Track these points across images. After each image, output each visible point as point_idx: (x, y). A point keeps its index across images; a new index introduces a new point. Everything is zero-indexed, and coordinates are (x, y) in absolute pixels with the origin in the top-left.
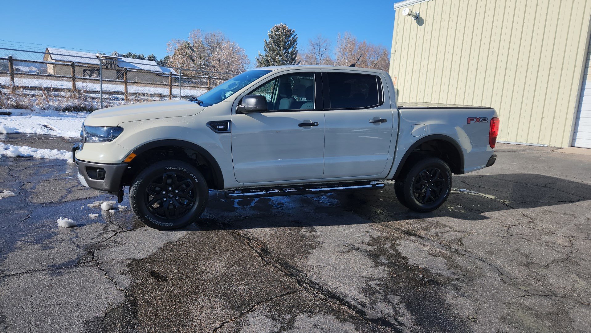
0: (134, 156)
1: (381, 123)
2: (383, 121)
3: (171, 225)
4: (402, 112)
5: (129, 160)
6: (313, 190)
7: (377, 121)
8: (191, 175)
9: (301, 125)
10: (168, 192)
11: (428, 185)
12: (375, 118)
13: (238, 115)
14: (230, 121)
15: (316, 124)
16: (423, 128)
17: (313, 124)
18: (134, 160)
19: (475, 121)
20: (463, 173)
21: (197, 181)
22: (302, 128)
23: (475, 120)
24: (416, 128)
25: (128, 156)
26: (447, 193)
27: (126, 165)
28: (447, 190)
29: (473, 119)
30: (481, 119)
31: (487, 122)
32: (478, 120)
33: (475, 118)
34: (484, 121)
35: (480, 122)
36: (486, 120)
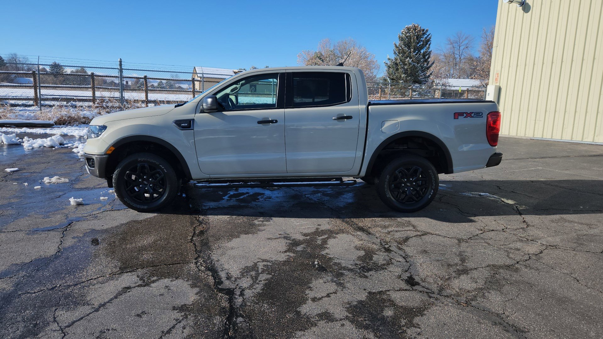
0: (113, 149)
1: (346, 120)
2: (349, 118)
3: (146, 207)
4: (371, 108)
5: (110, 152)
6: (275, 183)
7: (341, 118)
8: (160, 166)
9: (259, 122)
10: (144, 180)
11: (408, 184)
12: (338, 115)
13: (201, 114)
14: (194, 119)
15: (274, 121)
16: (395, 124)
17: (272, 122)
18: (114, 152)
19: (464, 117)
20: (452, 172)
21: (166, 171)
22: (261, 125)
23: (465, 115)
24: (387, 124)
25: (108, 149)
26: (432, 194)
27: (107, 156)
28: (432, 191)
29: (461, 114)
30: (473, 114)
31: (482, 117)
32: (469, 115)
33: (465, 113)
34: (477, 116)
35: (472, 117)
36: (481, 114)
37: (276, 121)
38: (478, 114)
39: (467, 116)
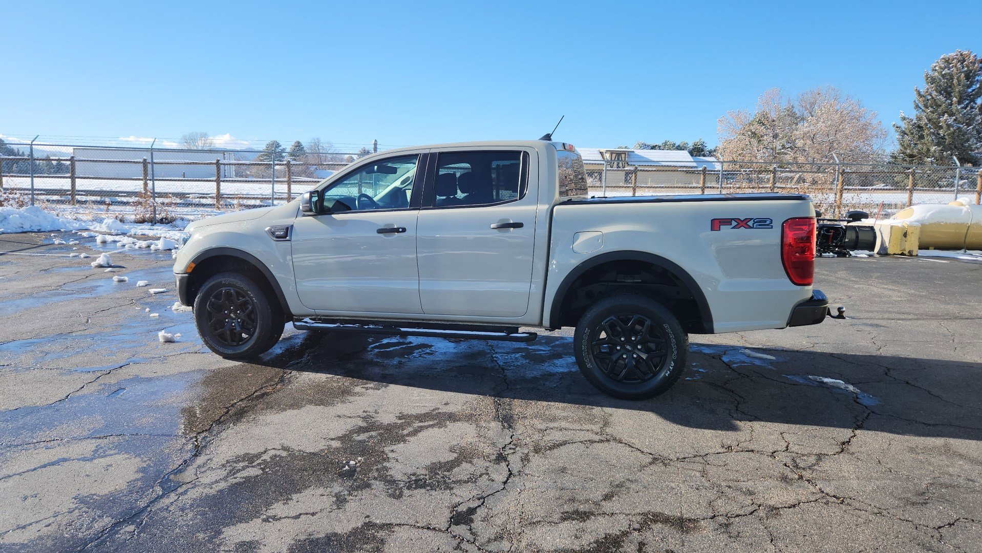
0: (194, 265)
1: (512, 229)
2: (518, 225)
3: (230, 352)
5: (190, 271)
7: (505, 226)
8: (249, 292)
9: (380, 231)
11: (628, 347)
12: (500, 220)
13: (301, 217)
14: (292, 226)
15: (400, 230)
16: (597, 238)
17: (397, 230)
19: (731, 226)
20: (711, 331)
21: (255, 301)
22: (381, 235)
23: (734, 223)
24: (583, 238)
25: (188, 267)
26: (671, 368)
27: (187, 275)
28: (672, 363)
29: (727, 222)
30: (752, 222)
31: (772, 228)
32: (742, 223)
33: (734, 219)
34: (760, 225)
35: (750, 227)
36: (768, 222)
37: (404, 230)
38: (763, 223)
39: (738, 226)
